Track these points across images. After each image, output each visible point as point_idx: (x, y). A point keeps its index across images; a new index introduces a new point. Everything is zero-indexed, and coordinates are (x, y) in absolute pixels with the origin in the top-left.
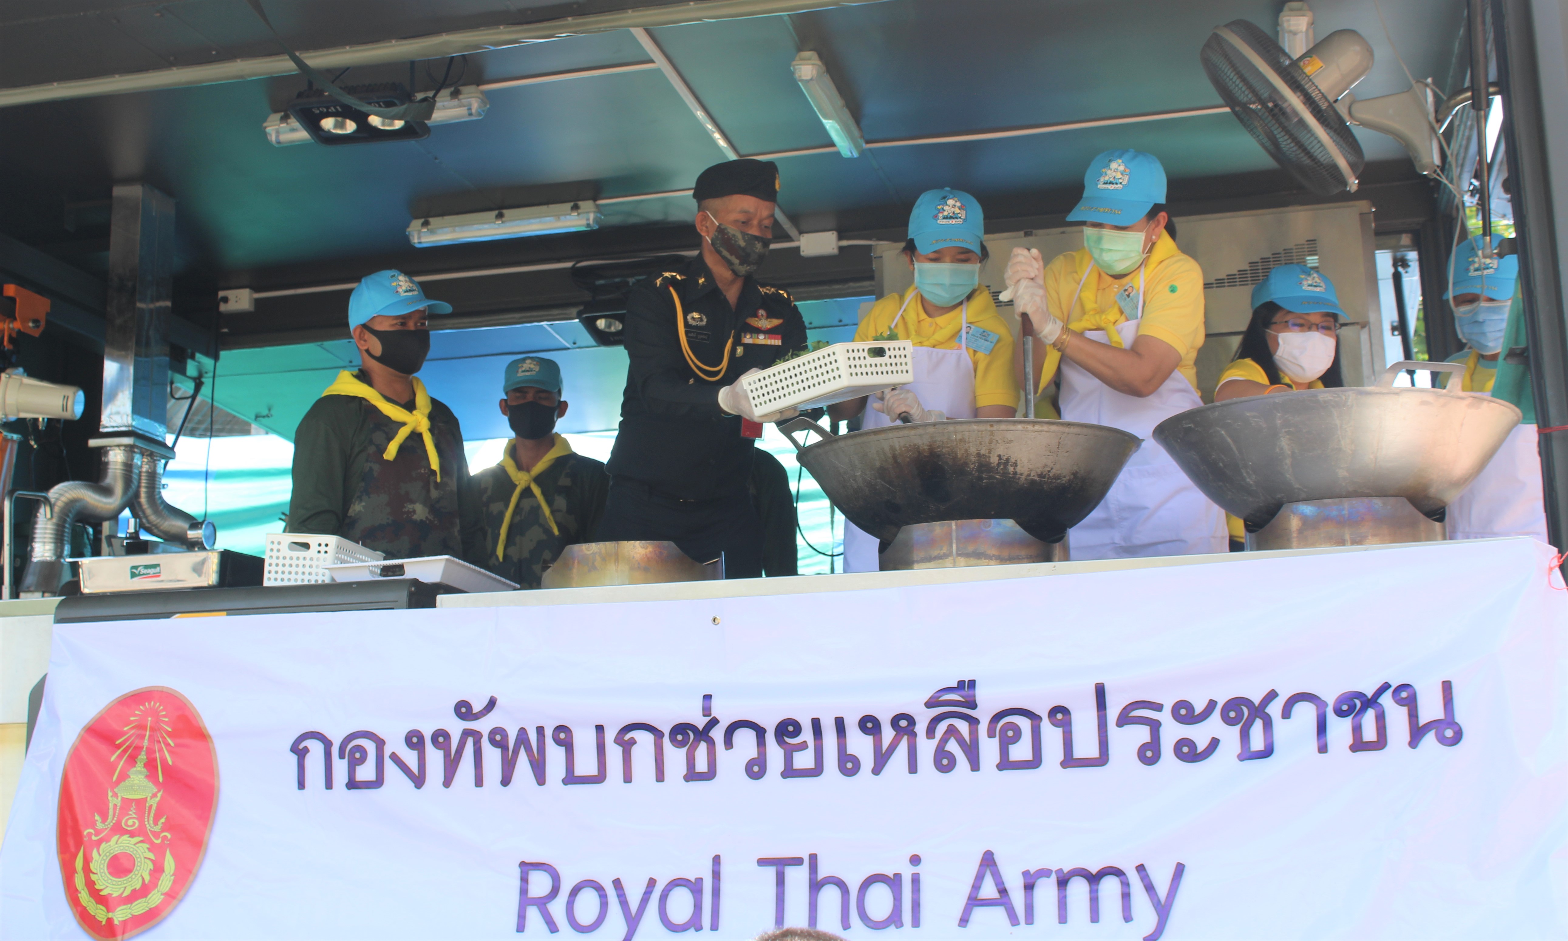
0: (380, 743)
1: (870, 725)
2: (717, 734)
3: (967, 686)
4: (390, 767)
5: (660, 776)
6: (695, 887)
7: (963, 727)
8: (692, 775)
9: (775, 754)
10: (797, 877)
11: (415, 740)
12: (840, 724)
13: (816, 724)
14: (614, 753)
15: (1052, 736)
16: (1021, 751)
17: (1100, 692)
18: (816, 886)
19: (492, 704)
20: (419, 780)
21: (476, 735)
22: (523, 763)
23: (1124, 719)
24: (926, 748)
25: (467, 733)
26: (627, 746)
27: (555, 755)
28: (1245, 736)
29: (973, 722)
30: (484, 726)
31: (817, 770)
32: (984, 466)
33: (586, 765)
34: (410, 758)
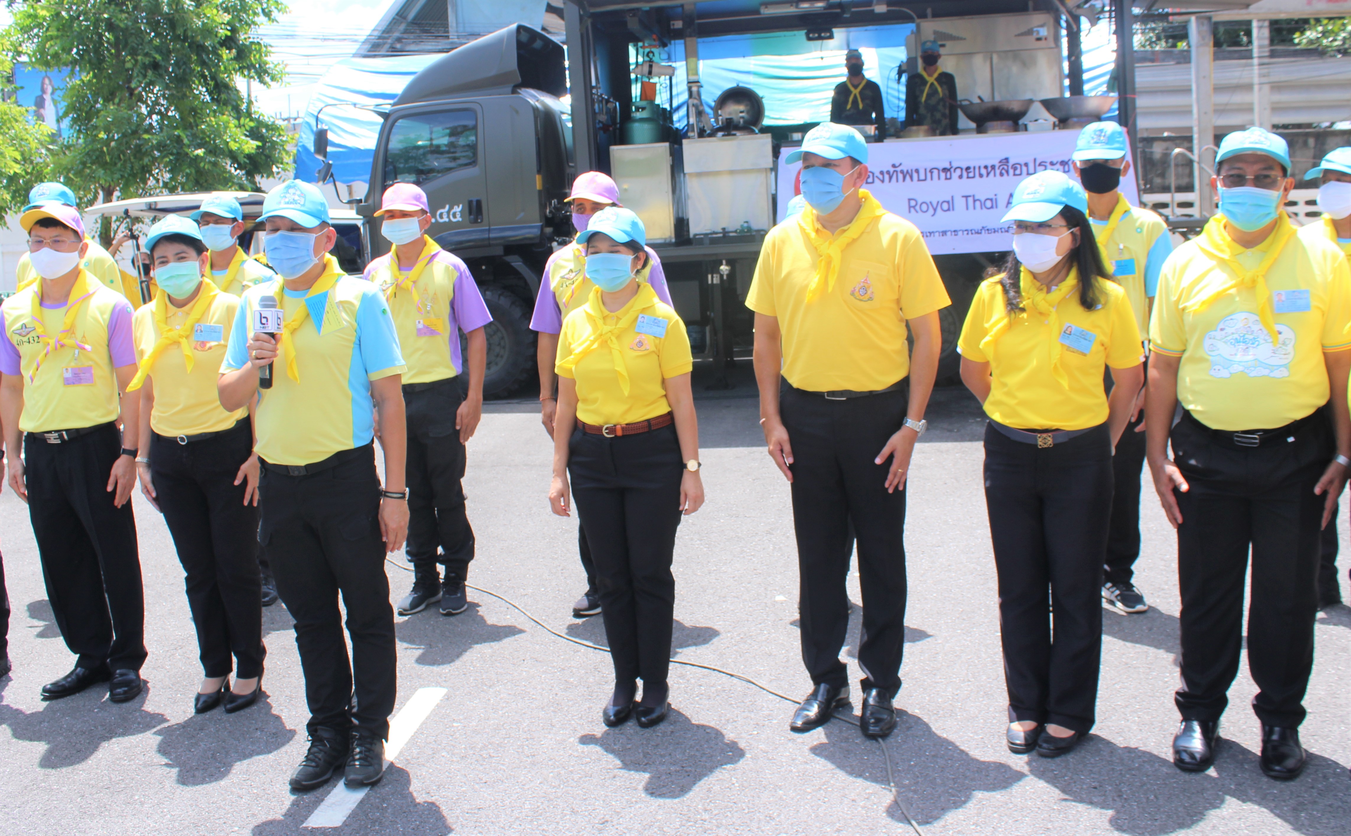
0: (873, 174)
1: (986, 167)
2: (952, 170)
3: (1007, 159)
4: (876, 180)
5: (939, 178)
6: (948, 202)
7: (1006, 167)
8: (946, 179)
9: (965, 174)
10: (970, 200)
11: (882, 173)
12: (979, 168)
13: (974, 168)
14: (929, 175)
15: (1024, 169)
16: (1018, 172)
17: (1035, 160)
18: (975, 201)
19: (900, 164)
20: (883, 181)
21: (897, 171)
22: (908, 178)
23: (1040, 165)
24: (998, 172)
25: (894, 171)
26: (931, 172)
27: (915, 175)
28: (1064, 168)
29: (1008, 166)
30: (899, 169)
31: (974, 177)
32: (1008, 110)
33: (922, 177)
34: (881, 177)
